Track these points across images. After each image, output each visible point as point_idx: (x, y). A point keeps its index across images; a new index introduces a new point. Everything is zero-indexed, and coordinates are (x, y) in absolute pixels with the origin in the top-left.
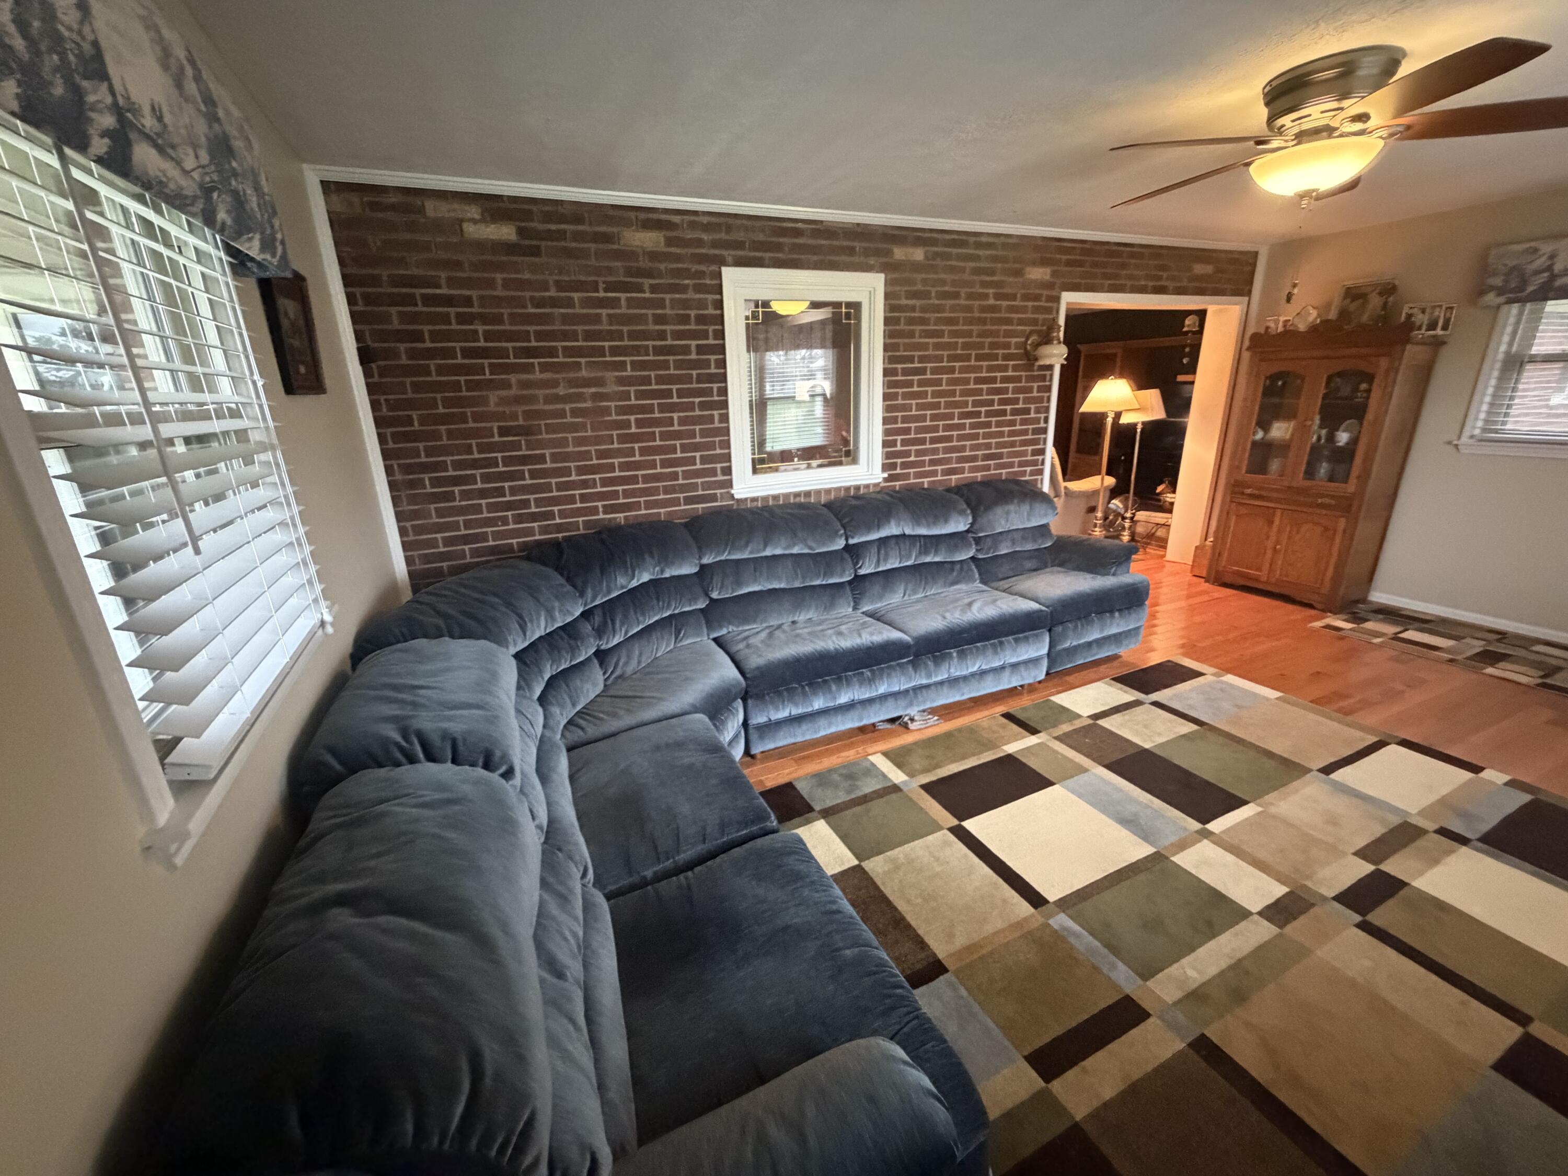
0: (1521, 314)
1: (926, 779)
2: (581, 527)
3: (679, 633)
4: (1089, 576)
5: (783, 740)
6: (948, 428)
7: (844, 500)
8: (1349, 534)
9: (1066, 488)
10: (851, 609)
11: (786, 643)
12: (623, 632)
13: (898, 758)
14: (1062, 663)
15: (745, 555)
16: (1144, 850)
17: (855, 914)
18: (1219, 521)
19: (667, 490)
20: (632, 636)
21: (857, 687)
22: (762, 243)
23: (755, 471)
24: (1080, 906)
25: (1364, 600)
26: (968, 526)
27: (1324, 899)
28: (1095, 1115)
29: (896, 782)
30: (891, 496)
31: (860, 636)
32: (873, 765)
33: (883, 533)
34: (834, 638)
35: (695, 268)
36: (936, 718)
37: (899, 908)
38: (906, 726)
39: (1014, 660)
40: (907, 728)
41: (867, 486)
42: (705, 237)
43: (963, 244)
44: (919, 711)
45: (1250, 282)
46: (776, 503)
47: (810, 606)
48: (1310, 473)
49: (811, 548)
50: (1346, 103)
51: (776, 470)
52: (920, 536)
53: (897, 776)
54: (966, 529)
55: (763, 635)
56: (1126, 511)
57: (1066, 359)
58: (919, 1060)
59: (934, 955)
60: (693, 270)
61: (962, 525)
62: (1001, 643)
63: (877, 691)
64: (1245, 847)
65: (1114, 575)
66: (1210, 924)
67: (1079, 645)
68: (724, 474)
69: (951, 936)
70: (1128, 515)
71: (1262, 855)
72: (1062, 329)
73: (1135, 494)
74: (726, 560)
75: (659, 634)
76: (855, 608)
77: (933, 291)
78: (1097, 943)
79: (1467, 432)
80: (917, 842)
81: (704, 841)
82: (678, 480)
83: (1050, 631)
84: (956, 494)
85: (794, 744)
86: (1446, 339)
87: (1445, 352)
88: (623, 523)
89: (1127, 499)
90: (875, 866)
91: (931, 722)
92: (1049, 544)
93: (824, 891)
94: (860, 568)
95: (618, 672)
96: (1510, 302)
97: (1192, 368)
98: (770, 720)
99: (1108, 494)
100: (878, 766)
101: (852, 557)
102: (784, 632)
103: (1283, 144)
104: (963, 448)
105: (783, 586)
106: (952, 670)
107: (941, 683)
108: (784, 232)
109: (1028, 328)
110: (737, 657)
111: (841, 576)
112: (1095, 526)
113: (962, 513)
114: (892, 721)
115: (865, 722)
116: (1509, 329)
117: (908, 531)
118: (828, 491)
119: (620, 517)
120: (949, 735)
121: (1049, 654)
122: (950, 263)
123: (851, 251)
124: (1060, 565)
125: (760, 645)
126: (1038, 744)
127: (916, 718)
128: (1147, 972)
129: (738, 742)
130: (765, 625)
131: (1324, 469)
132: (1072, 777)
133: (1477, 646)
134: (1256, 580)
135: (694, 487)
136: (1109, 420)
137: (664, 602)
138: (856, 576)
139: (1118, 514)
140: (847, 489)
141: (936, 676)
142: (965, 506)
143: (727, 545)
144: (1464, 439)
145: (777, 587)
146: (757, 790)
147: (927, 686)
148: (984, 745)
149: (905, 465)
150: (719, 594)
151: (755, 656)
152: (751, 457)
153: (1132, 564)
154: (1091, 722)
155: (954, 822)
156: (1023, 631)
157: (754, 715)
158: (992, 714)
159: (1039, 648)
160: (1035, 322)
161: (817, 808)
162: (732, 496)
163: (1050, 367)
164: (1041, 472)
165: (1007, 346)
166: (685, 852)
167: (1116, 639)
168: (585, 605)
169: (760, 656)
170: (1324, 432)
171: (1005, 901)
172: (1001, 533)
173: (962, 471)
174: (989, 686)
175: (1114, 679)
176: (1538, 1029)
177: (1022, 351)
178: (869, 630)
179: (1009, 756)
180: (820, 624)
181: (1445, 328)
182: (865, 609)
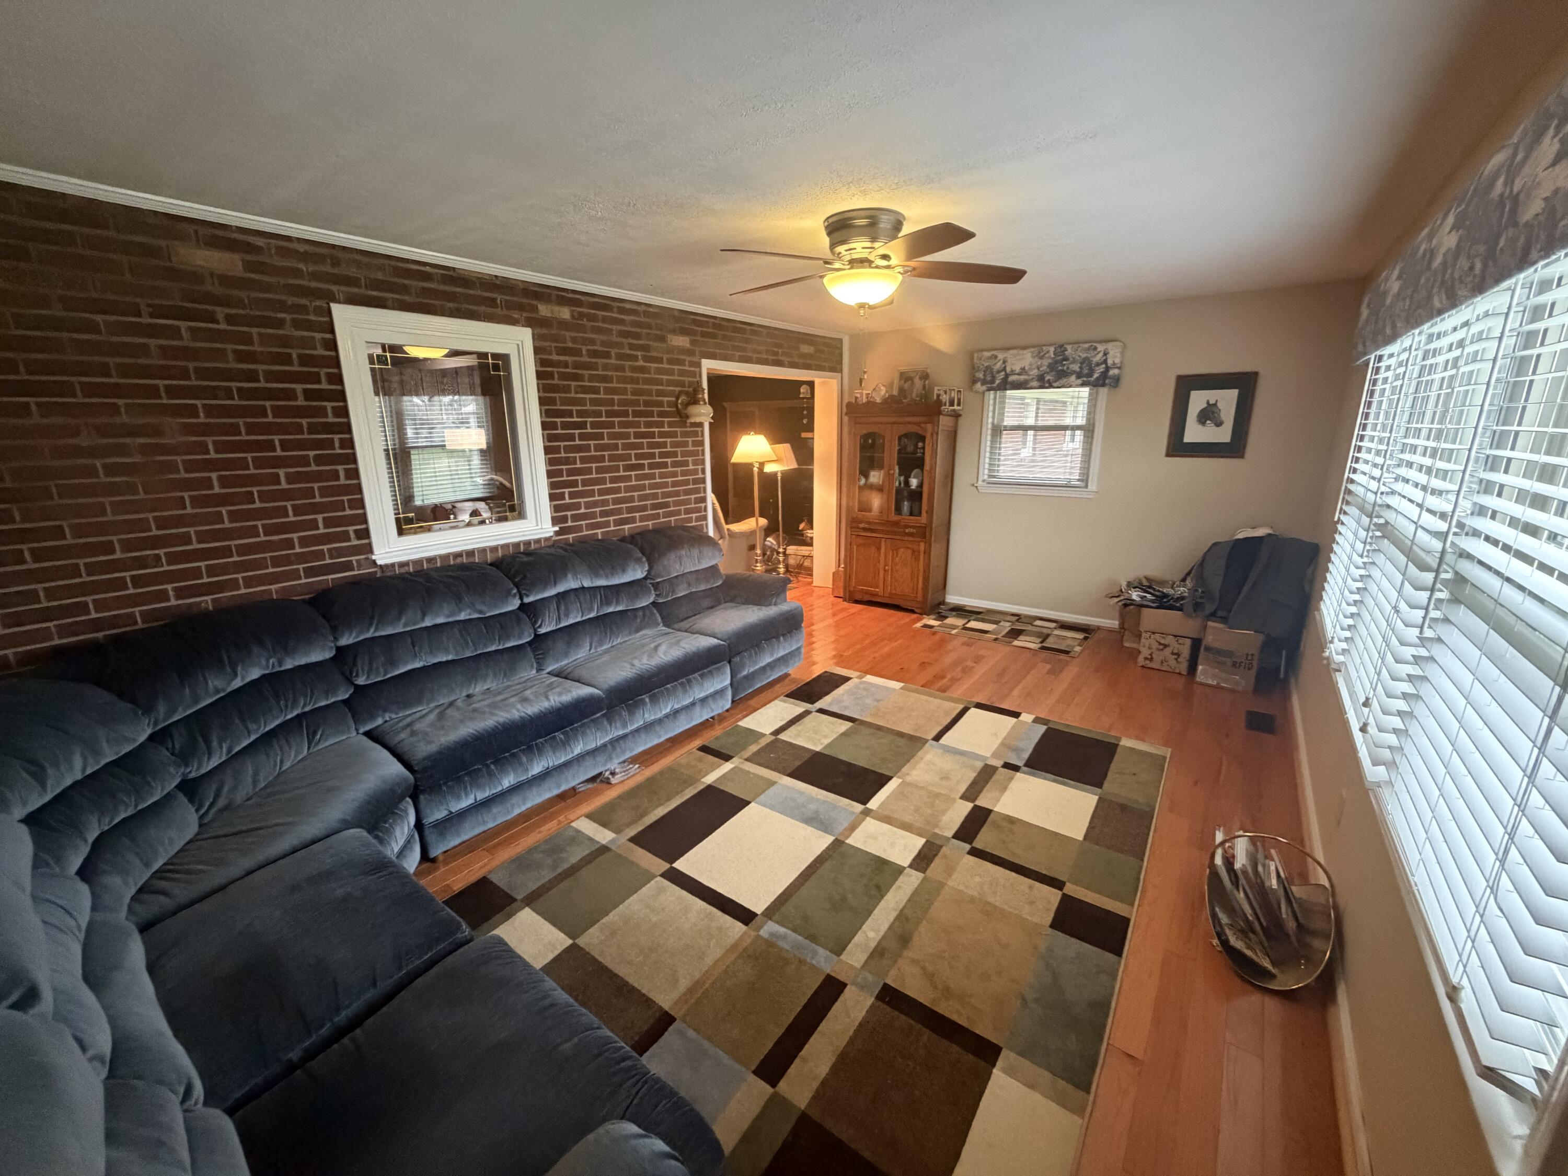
0: (995, 398)
1: (633, 832)
2: (139, 620)
3: (315, 733)
4: (756, 608)
5: (469, 831)
6: (614, 480)
7: (514, 557)
8: (928, 553)
9: (728, 530)
10: (534, 672)
11: (462, 721)
12: (224, 750)
13: (601, 818)
14: (745, 689)
15: (400, 629)
16: (826, 841)
17: (571, 1000)
18: (846, 551)
19: (276, 562)
20: (237, 753)
21: (551, 753)
22: (383, 282)
23: (401, 532)
24: (783, 909)
25: (943, 603)
26: (645, 574)
27: (947, 839)
28: (817, 1096)
29: (604, 842)
30: (566, 550)
31: (548, 699)
32: (578, 831)
33: (561, 588)
34: (519, 706)
35: (291, 300)
36: (637, 766)
37: (620, 974)
38: (607, 782)
39: (703, 695)
40: (609, 783)
41: (538, 541)
42: (302, 266)
43: (604, 307)
44: (620, 763)
45: (840, 363)
46: (431, 566)
47: (487, 675)
48: (898, 510)
49: (480, 612)
50: (877, 245)
51: (429, 529)
52: (599, 588)
53: (604, 836)
54: (643, 576)
55: (432, 717)
56: (779, 547)
57: (712, 418)
58: (650, 1127)
59: (661, 1007)
60: (290, 303)
61: (639, 572)
62: (689, 681)
63: (573, 752)
64: (895, 816)
65: (775, 604)
66: (878, 887)
67: (755, 672)
68: (359, 537)
69: (674, 981)
70: (781, 550)
71: (907, 818)
72: (706, 391)
73: (784, 532)
74: (373, 639)
75: (283, 742)
76: (539, 670)
77: (584, 348)
78: (800, 938)
79: (980, 479)
80: (631, 898)
81: (374, 984)
82: (293, 548)
83: (730, 662)
84: (631, 543)
85: (484, 832)
86: (961, 412)
87: (961, 420)
88: (211, 608)
89: (778, 536)
90: (591, 939)
91: (632, 772)
92: (720, 583)
93: (533, 988)
94: (540, 626)
95: (221, 803)
96: (989, 390)
97: (810, 428)
98: (452, 813)
99: (763, 533)
100: (583, 830)
101: (529, 617)
102: (458, 709)
103: (842, 267)
104: (631, 500)
105: (450, 658)
106: (646, 716)
107: (637, 730)
108: (409, 274)
109: (677, 389)
110: (399, 751)
111: (520, 638)
112: (757, 561)
113: (638, 561)
114: (593, 779)
115: (564, 787)
116: (991, 408)
117: (587, 583)
118: (494, 549)
119: (207, 601)
120: (650, 781)
121: (731, 684)
122: (597, 324)
123: (492, 302)
124: (732, 601)
125: (429, 730)
126: (732, 769)
127: (617, 770)
128: (839, 949)
129: (412, 850)
130: (432, 705)
131: (906, 505)
132: (764, 791)
133: (1006, 626)
134: (876, 595)
135: (320, 555)
136: (756, 469)
137: (286, 701)
138: (537, 636)
139: (773, 550)
140: (517, 545)
141: (632, 724)
142: (640, 555)
143: (372, 618)
144: (980, 483)
145: (444, 659)
146: (439, 899)
147: (624, 737)
148: (685, 782)
149: (575, 518)
150: (368, 677)
151: (422, 744)
152: (393, 517)
153: (788, 593)
154: (773, 738)
155: (665, 866)
156: (707, 666)
157: (428, 811)
158: (688, 752)
159: (722, 680)
160: (681, 384)
161: (519, 897)
162: (374, 562)
163: (701, 425)
164: (705, 518)
165: (661, 404)
166: (348, 1007)
167: (784, 660)
168: (156, 724)
169: (430, 742)
170: (902, 478)
171: (719, 929)
172: (676, 577)
173: (633, 520)
174: (683, 724)
175: (787, 696)
176: (1071, 889)
177: (674, 409)
178: (557, 690)
179: (710, 787)
180: (500, 693)
181: (959, 405)
182: (550, 669)
